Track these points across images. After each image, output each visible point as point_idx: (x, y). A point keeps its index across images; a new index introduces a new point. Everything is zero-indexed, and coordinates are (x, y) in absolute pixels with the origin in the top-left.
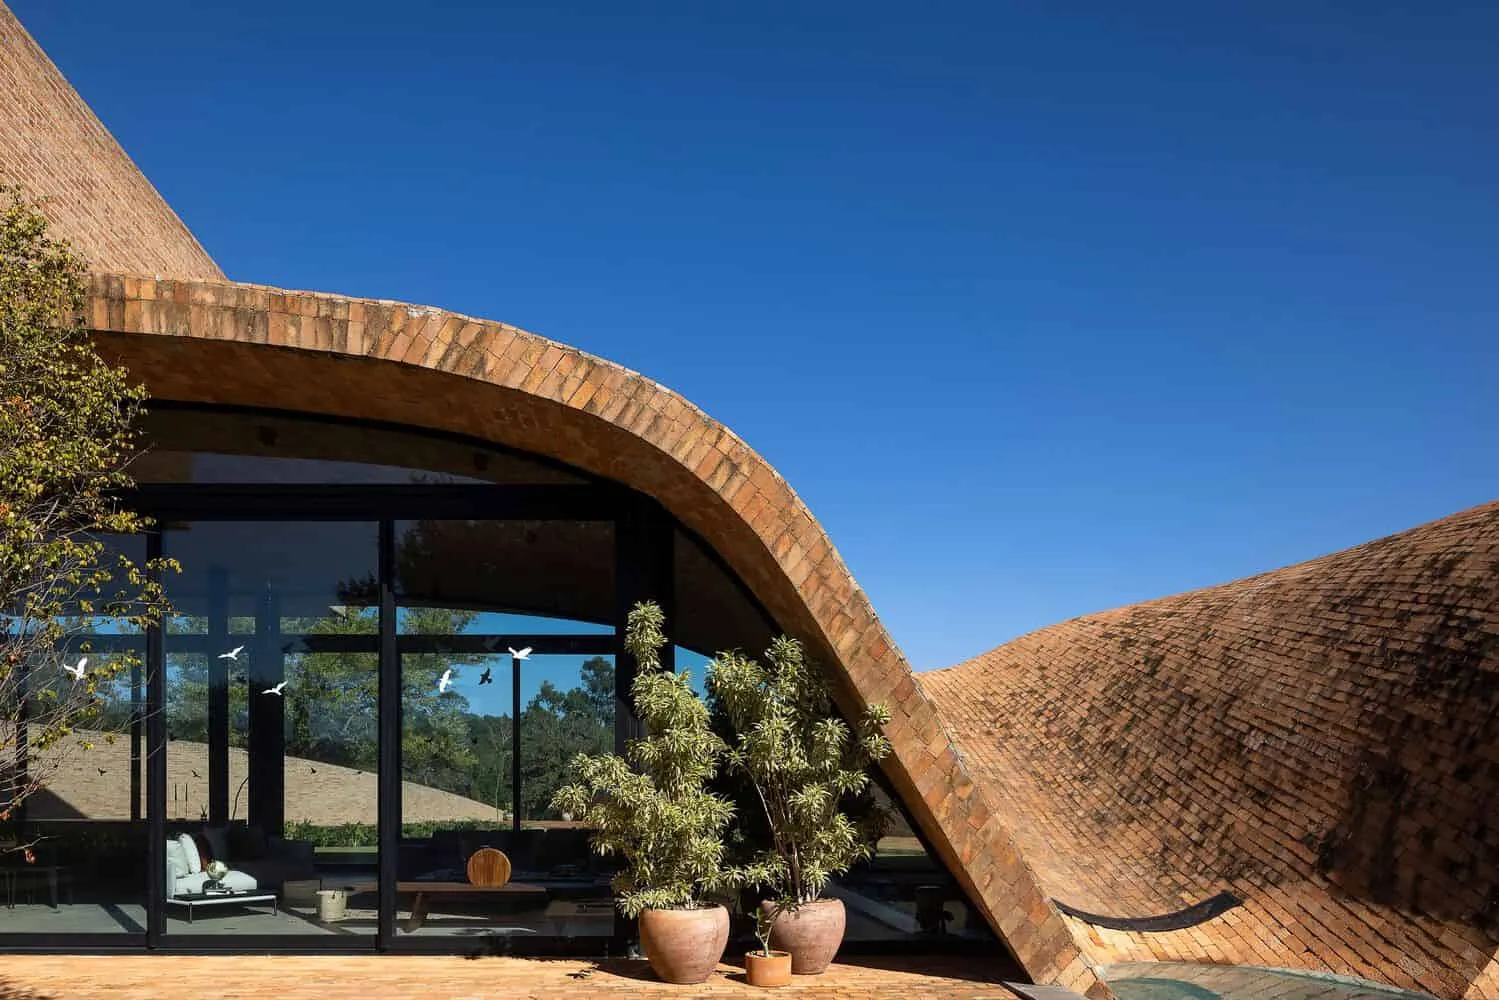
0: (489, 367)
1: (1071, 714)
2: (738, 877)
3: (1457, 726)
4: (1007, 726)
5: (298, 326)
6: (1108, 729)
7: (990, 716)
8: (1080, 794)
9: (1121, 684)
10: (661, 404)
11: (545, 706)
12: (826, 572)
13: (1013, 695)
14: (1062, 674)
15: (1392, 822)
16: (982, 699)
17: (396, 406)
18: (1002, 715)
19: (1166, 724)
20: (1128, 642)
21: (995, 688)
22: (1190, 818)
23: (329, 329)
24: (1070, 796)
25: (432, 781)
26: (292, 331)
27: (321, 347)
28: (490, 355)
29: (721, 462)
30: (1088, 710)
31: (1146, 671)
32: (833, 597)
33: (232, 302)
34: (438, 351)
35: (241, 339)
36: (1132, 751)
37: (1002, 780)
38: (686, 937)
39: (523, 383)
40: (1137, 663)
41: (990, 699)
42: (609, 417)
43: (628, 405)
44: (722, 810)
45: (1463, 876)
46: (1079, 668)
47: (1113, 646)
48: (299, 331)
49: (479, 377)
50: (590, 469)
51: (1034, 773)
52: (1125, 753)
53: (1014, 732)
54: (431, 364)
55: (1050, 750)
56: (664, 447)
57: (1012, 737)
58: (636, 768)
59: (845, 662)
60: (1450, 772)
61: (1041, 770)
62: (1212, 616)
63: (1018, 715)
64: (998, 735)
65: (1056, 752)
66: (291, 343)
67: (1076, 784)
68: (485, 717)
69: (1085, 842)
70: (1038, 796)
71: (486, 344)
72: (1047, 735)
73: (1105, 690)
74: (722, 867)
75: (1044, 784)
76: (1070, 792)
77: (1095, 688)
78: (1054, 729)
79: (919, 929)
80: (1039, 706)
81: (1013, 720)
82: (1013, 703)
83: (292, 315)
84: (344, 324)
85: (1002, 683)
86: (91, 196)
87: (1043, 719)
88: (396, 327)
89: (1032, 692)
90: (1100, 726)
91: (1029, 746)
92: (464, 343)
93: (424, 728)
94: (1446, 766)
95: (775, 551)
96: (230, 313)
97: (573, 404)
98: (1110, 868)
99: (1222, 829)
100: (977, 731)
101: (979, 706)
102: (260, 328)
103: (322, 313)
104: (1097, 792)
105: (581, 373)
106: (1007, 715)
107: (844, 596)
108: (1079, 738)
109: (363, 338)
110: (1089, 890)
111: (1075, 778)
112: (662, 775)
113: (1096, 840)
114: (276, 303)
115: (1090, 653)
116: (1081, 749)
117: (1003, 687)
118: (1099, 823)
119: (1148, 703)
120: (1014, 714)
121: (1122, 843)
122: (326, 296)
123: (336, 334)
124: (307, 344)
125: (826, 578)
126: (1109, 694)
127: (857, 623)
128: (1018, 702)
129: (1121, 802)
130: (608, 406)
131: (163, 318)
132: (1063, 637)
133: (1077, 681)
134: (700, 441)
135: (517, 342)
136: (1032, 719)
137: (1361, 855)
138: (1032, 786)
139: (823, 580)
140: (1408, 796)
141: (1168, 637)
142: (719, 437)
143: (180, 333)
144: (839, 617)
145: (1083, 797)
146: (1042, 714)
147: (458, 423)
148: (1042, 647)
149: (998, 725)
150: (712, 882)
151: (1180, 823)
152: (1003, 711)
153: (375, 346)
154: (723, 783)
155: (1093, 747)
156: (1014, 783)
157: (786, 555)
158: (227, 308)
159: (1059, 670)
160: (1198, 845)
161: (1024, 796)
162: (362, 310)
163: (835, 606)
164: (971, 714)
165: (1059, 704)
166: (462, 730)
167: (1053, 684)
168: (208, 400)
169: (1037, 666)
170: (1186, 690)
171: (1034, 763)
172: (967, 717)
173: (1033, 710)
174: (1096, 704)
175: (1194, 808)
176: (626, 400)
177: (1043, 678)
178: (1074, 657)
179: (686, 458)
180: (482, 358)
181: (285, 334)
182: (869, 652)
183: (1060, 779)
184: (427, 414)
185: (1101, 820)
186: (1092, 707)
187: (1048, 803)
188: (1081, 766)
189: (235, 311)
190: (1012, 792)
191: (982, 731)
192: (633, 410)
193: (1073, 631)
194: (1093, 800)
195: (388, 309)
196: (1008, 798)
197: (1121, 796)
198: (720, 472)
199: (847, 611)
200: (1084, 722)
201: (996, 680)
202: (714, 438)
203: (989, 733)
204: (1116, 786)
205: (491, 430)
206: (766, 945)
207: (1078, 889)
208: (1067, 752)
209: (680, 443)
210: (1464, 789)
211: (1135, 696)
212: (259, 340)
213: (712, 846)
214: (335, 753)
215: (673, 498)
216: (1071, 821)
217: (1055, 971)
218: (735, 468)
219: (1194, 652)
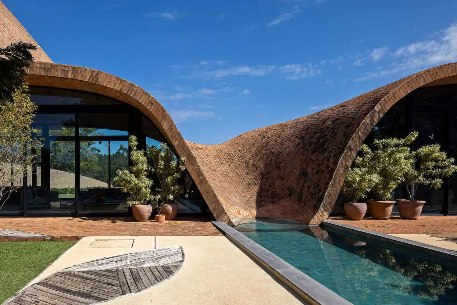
0: (99, 80)
1: (247, 157)
2: (154, 198)
3: (318, 161)
4: (232, 160)
5: (57, 71)
6: (255, 161)
7: (229, 157)
8: (246, 178)
9: (260, 149)
10: (136, 89)
11: (121, 152)
12: (172, 128)
13: (235, 151)
14: (247, 146)
15: (303, 184)
16: (228, 152)
17: (79, 87)
18: (231, 157)
19: (267, 160)
20: (264, 137)
21: (231, 149)
22: (267, 184)
23: (64, 72)
24: (243, 178)
25: (89, 175)
26: (56, 73)
27: (63, 76)
28: (99, 79)
29: (149, 102)
30: (251, 156)
31: (265, 145)
32: (173, 133)
33: (43, 66)
34: (88, 77)
35: (45, 75)
36: (259, 167)
37: (228, 174)
38: (142, 211)
39: (107, 84)
40: (264, 143)
41: (230, 152)
42: (125, 92)
43: (129, 90)
44: (150, 182)
45: (314, 196)
46: (251, 144)
47: (260, 138)
48: (58, 73)
49: (97, 83)
50: (123, 101)
51: (236, 173)
52: (257, 167)
53: (234, 162)
54: (87, 80)
55: (241, 166)
56: (137, 99)
57: (233, 163)
58: (131, 172)
59: (176, 148)
60: (315, 172)
61: (238, 172)
62: (282, 131)
63: (235, 157)
64: (230, 162)
65: (242, 167)
66: (56, 76)
67: (245, 175)
68: (104, 155)
69: (244, 190)
70: (236, 178)
71: (98, 76)
72: (241, 162)
73: (256, 150)
74: (150, 195)
75: (238, 175)
76: (244, 177)
77: (254, 150)
78: (243, 161)
79: (201, 211)
80: (241, 154)
81: (234, 158)
82: (235, 154)
83: (56, 69)
84: (67, 71)
85: (233, 148)
86: (5, 27)
87: (241, 158)
88: (79, 72)
89: (240, 150)
90: (253, 160)
91: (236, 165)
92: (93, 75)
93: (86, 160)
94: (315, 171)
95: (161, 122)
96: (43, 69)
97: (117, 89)
98: (248, 196)
99: (273, 187)
100: (225, 161)
101: (227, 155)
102: (49, 72)
103: (63, 69)
104: (249, 177)
105: (119, 82)
106: (233, 157)
107: (176, 133)
108: (248, 163)
109: (72, 74)
110: (242, 202)
111: (245, 174)
112: (137, 174)
113: (247, 189)
114: (53, 67)
115: (255, 140)
116: (248, 166)
117: (233, 149)
118: (248, 185)
119: (264, 154)
120: (234, 157)
121: (252, 190)
122: (64, 65)
123: (66, 73)
124: (60, 76)
125: (172, 129)
126: (257, 151)
127: (179, 139)
128: (236, 153)
129: (254, 180)
130: (125, 90)
131: (28, 70)
132: (250, 135)
133: (250, 148)
134: (145, 98)
135: (105, 75)
136: (238, 158)
137: (297, 192)
138: (235, 176)
139: (171, 129)
140: (307, 178)
141: (272, 136)
142: (149, 97)
143: (32, 73)
144: (175, 138)
145: (246, 179)
146: (241, 157)
147: (93, 91)
148: (245, 138)
149: (230, 160)
150: (148, 198)
151: (265, 185)
152: (232, 156)
153: (74, 76)
154: (150, 176)
155: (251, 166)
156: (231, 175)
157: (163, 124)
158: (42, 68)
159: (247, 145)
160: (268, 190)
161: (232, 178)
162: (72, 68)
163: (174, 135)
164: (224, 157)
165: (245, 154)
166: (97, 160)
167: (245, 148)
168: (37, 85)
169: (242, 143)
170: (272, 151)
171: (237, 170)
172: (223, 157)
173: (239, 155)
174: (253, 154)
175: (269, 181)
176: (129, 89)
177: (243, 146)
178: (252, 141)
179: (142, 101)
180: (97, 79)
181: (55, 73)
182: (181, 146)
183: (242, 174)
184: (86, 89)
185: (249, 184)
186: (252, 155)
187: (238, 180)
188: (247, 170)
189: (44, 68)
190: (230, 178)
191: (226, 161)
192: (130, 90)
193: (252, 134)
194: (248, 179)
195: (77, 68)
196: (228, 179)
197: (254, 178)
198: (149, 105)
199: (177, 136)
200: (250, 159)
201: (232, 147)
202: (148, 97)
203: (228, 162)
204: (254, 176)
205: (100, 92)
206: (160, 213)
207: (239, 202)
208: (245, 167)
209: (140, 98)
210: (317, 176)
211: (262, 152)
212: (49, 75)
213: (148, 191)
214: (63, 167)
215: (141, 109)
216: (242, 185)
217: (221, 218)
218: (152, 104)
219: (276, 141)
